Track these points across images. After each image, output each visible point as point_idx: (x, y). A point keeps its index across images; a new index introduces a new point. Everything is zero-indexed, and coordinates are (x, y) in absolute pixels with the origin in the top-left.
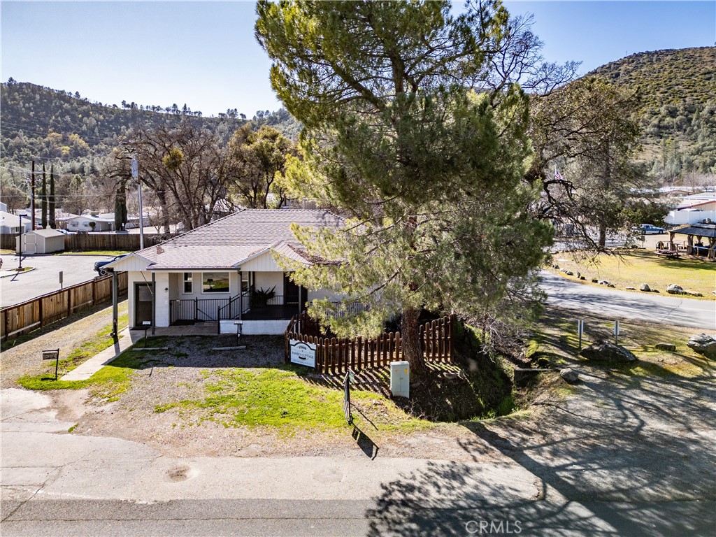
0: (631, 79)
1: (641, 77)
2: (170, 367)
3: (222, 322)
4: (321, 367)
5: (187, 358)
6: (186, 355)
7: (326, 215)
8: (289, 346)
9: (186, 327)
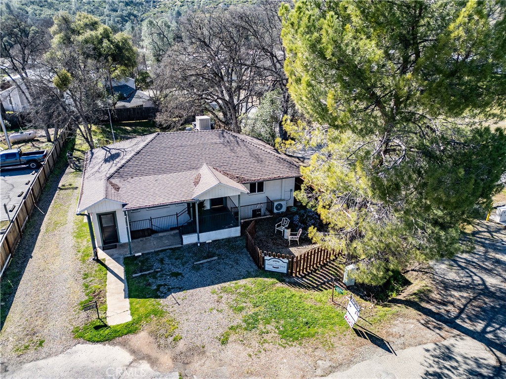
2: (185, 291)
3: (184, 237)
4: (292, 273)
5: (184, 277)
6: (180, 274)
7: (225, 134)
8: (264, 260)
9: (146, 239)
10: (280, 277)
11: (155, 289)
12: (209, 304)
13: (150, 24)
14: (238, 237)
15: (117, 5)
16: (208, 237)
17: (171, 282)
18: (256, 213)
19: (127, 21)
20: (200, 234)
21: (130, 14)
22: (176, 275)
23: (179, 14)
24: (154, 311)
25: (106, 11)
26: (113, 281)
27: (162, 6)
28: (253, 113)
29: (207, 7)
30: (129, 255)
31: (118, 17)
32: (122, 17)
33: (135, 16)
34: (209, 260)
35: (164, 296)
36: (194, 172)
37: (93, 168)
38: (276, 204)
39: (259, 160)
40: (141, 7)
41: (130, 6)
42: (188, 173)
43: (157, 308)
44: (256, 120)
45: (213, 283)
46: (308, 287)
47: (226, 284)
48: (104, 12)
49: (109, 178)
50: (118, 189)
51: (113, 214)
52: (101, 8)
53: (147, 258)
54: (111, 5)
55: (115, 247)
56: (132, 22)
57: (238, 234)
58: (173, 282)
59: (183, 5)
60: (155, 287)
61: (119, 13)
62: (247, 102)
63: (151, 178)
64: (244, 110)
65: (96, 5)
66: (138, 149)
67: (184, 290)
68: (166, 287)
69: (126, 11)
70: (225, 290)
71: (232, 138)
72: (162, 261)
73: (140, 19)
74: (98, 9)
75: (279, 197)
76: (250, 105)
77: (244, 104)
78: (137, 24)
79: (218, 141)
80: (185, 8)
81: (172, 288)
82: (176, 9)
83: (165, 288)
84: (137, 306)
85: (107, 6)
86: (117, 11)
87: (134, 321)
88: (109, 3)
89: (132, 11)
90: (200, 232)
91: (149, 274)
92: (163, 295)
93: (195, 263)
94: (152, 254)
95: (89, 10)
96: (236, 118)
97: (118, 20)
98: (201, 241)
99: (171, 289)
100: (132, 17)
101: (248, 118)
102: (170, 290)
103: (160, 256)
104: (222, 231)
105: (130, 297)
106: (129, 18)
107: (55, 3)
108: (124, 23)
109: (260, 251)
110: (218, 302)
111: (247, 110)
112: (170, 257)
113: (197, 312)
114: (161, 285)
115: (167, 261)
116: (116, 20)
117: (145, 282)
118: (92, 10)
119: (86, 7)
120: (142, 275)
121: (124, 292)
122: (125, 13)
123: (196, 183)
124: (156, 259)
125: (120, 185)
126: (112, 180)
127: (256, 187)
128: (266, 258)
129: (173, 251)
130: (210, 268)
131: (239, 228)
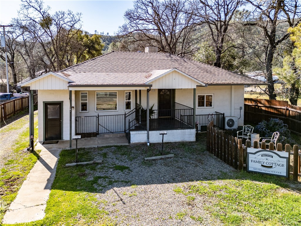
0: (201, 31)
1: (204, 31)
2: (133, 186)
3: (132, 133)
5: (132, 171)
6: (127, 168)
8: (246, 154)
9: (90, 139)
11: (92, 181)
12: (174, 206)
14: (193, 142)
16: (155, 137)
17: (114, 175)
20: (150, 132)
22: (122, 168)
24: (83, 208)
26: (40, 169)
30: (69, 149)
34: (163, 157)
35: (102, 190)
36: (144, 72)
38: (227, 119)
43: (89, 205)
50: (68, 76)
51: (60, 105)
53: (88, 152)
55: (56, 142)
57: (193, 139)
60: (92, 179)
67: (133, 184)
68: (107, 179)
81: (116, 182)
83: (105, 181)
84: (61, 199)
87: (47, 221)
91: (87, 165)
92: (100, 188)
93: (146, 159)
94: (95, 149)
99: (114, 182)
102: (112, 184)
103: (103, 151)
110: (189, 204)
112: (114, 153)
113: (156, 216)
114: (100, 177)
115: (111, 155)
117: (79, 173)
120: (77, 166)
121: (47, 182)
123: (148, 77)
124: (99, 153)
127: (205, 101)
129: (119, 148)
130: (166, 165)
131: (194, 131)
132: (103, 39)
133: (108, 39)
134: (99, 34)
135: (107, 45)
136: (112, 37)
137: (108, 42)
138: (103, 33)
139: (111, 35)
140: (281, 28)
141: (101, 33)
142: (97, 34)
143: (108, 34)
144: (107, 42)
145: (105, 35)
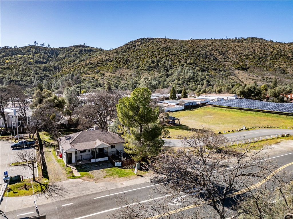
0: (140, 48)
1: (143, 48)
3: (91, 160)
4: (123, 166)
5: (93, 168)
7: (103, 131)
8: (115, 163)
10: (119, 167)
12: (100, 172)
13: (68, 90)
15: (38, 71)
16: (98, 160)
18: (113, 155)
19: (44, 79)
21: (45, 75)
22: (91, 168)
23: (73, 75)
24: (86, 174)
25: (32, 74)
26: (73, 170)
27: (63, 71)
28: (112, 124)
29: (88, 72)
30: (76, 165)
31: (38, 77)
32: (41, 77)
33: (48, 76)
36: (94, 141)
37: (63, 142)
38: (119, 152)
39: (114, 138)
40: (51, 72)
41: (45, 71)
42: (93, 142)
44: (113, 127)
45: (101, 169)
46: (127, 169)
47: (105, 169)
48: (31, 75)
49: (70, 144)
50: (74, 146)
51: (71, 154)
52: (29, 73)
54: (35, 71)
55: (71, 164)
56: (47, 80)
57: (108, 159)
58: (90, 169)
59: (75, 71)
60: (85, 170)
61: (39, 75)
62: (110, 121)
63: (82, 143)
64: (109, 123)
65: (27, 71)
66: (77, 136)
69: (43, 74)
70: (104, 170)
71: (105, 132)
72: (86, 166)
73: (51, 78)
74: (28, 73)
75: (120, 150)
76: (111, 121)
77: (109, 121)
78: (49, 81)
79: (101, 133)
80: (76, 72)
82: (71, 73)
84: (82, 173)
85: (33, 72)
86: (38, 74)
87: (81, 175)
88: (34, 70)
89: (46, 74)
90: (96, 158)
91: (83, 168)
92: (88, 171)
93: (95, 166)
95: (23, 74)
96: (106, 126)
97: (39, 79)
98: (97, 161)
100: (46, 77)
101: (110, 126)
104: (103, 158)
105: (79, 172)
106: (45, 78)
107: (3, 71)
108: (42, 80)
109: (114, 160)
110: (103, 172)
111: (110, 123)
112: (88, 165)
113: (97, 174)
116: (38, 79)
118: (24, 74)
119: (21, 72)
120: (81, 168)
121: (77, 171)
122: (43, 75)
123: (95, 144)
124: (84, 165)
125: (74, 145)
126: (71, 144)
127: (113, 147)
128: (115, 162)
129: (89, 164)
130: (100, 166)
131: (108, 157)
132: (44, 51)
133: (49, 51)
134: (39, 45)
135: (49, 58)
136: (53, 49)
137: (50, 54)
138: (44, 45)
139: (52, 47)
140: (205, 48)
141: (41, 44)
142: (37, 45)
143: (49, 45)
144: (48, 54)
145: (46, 47)
